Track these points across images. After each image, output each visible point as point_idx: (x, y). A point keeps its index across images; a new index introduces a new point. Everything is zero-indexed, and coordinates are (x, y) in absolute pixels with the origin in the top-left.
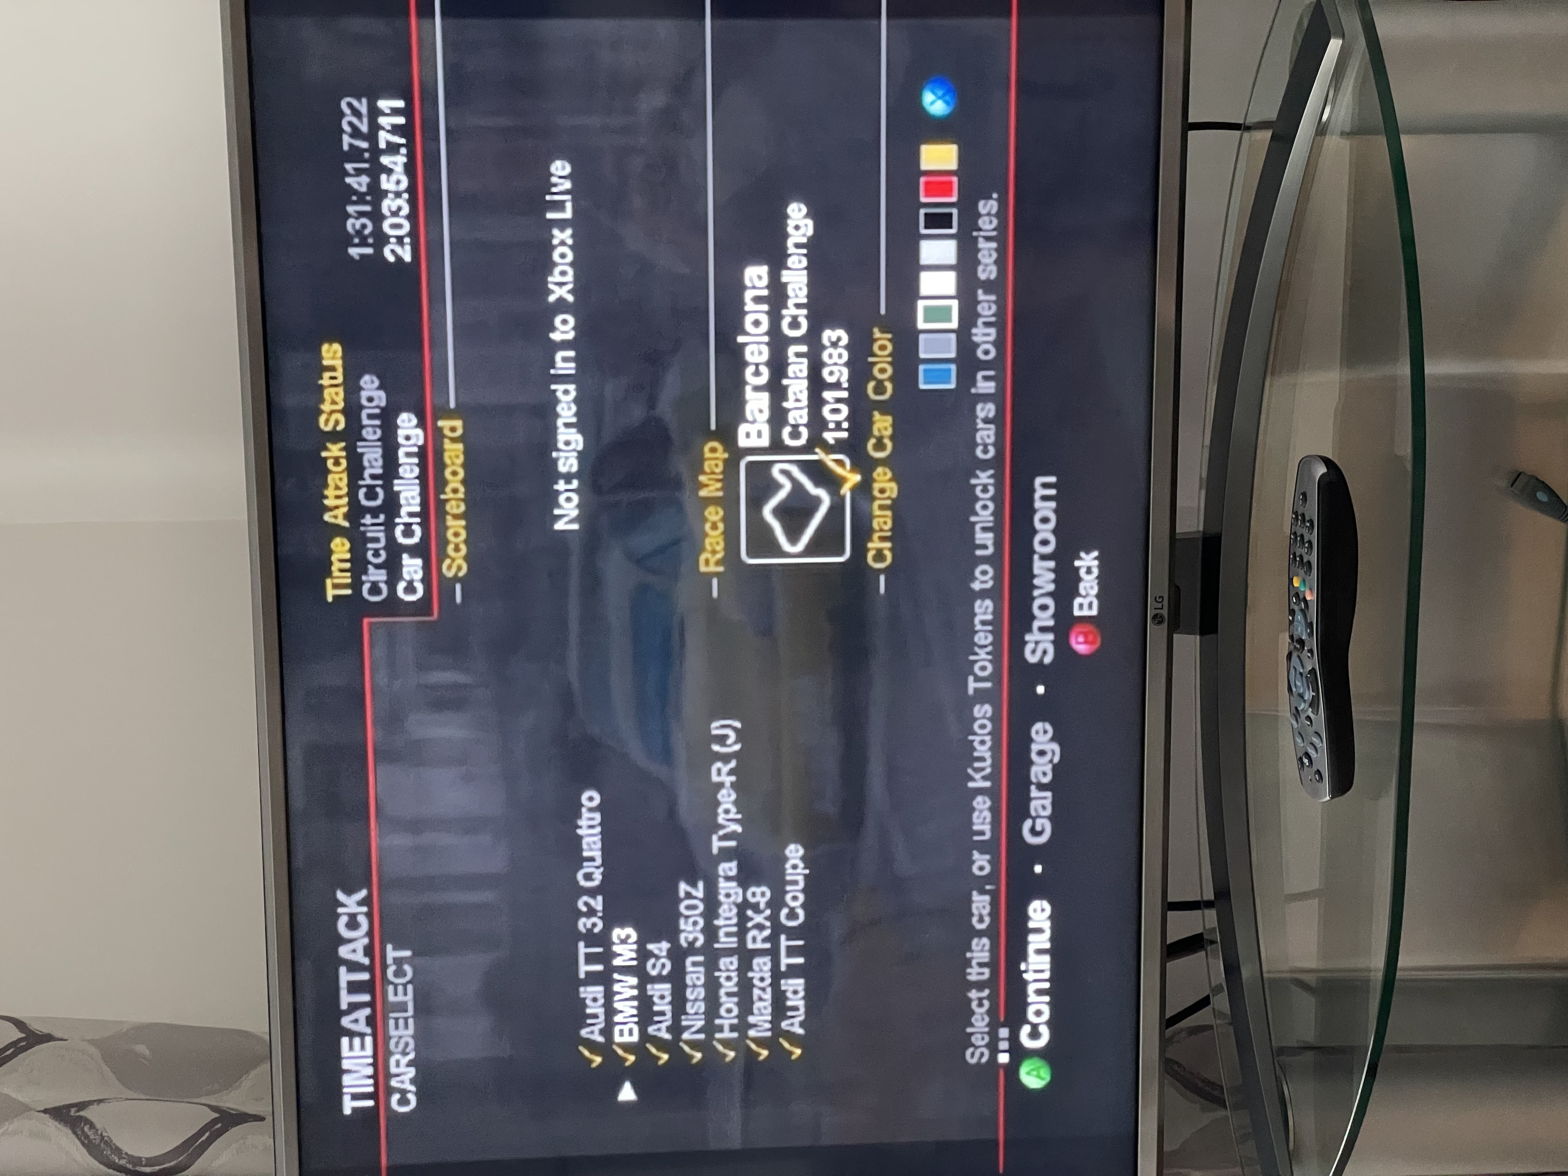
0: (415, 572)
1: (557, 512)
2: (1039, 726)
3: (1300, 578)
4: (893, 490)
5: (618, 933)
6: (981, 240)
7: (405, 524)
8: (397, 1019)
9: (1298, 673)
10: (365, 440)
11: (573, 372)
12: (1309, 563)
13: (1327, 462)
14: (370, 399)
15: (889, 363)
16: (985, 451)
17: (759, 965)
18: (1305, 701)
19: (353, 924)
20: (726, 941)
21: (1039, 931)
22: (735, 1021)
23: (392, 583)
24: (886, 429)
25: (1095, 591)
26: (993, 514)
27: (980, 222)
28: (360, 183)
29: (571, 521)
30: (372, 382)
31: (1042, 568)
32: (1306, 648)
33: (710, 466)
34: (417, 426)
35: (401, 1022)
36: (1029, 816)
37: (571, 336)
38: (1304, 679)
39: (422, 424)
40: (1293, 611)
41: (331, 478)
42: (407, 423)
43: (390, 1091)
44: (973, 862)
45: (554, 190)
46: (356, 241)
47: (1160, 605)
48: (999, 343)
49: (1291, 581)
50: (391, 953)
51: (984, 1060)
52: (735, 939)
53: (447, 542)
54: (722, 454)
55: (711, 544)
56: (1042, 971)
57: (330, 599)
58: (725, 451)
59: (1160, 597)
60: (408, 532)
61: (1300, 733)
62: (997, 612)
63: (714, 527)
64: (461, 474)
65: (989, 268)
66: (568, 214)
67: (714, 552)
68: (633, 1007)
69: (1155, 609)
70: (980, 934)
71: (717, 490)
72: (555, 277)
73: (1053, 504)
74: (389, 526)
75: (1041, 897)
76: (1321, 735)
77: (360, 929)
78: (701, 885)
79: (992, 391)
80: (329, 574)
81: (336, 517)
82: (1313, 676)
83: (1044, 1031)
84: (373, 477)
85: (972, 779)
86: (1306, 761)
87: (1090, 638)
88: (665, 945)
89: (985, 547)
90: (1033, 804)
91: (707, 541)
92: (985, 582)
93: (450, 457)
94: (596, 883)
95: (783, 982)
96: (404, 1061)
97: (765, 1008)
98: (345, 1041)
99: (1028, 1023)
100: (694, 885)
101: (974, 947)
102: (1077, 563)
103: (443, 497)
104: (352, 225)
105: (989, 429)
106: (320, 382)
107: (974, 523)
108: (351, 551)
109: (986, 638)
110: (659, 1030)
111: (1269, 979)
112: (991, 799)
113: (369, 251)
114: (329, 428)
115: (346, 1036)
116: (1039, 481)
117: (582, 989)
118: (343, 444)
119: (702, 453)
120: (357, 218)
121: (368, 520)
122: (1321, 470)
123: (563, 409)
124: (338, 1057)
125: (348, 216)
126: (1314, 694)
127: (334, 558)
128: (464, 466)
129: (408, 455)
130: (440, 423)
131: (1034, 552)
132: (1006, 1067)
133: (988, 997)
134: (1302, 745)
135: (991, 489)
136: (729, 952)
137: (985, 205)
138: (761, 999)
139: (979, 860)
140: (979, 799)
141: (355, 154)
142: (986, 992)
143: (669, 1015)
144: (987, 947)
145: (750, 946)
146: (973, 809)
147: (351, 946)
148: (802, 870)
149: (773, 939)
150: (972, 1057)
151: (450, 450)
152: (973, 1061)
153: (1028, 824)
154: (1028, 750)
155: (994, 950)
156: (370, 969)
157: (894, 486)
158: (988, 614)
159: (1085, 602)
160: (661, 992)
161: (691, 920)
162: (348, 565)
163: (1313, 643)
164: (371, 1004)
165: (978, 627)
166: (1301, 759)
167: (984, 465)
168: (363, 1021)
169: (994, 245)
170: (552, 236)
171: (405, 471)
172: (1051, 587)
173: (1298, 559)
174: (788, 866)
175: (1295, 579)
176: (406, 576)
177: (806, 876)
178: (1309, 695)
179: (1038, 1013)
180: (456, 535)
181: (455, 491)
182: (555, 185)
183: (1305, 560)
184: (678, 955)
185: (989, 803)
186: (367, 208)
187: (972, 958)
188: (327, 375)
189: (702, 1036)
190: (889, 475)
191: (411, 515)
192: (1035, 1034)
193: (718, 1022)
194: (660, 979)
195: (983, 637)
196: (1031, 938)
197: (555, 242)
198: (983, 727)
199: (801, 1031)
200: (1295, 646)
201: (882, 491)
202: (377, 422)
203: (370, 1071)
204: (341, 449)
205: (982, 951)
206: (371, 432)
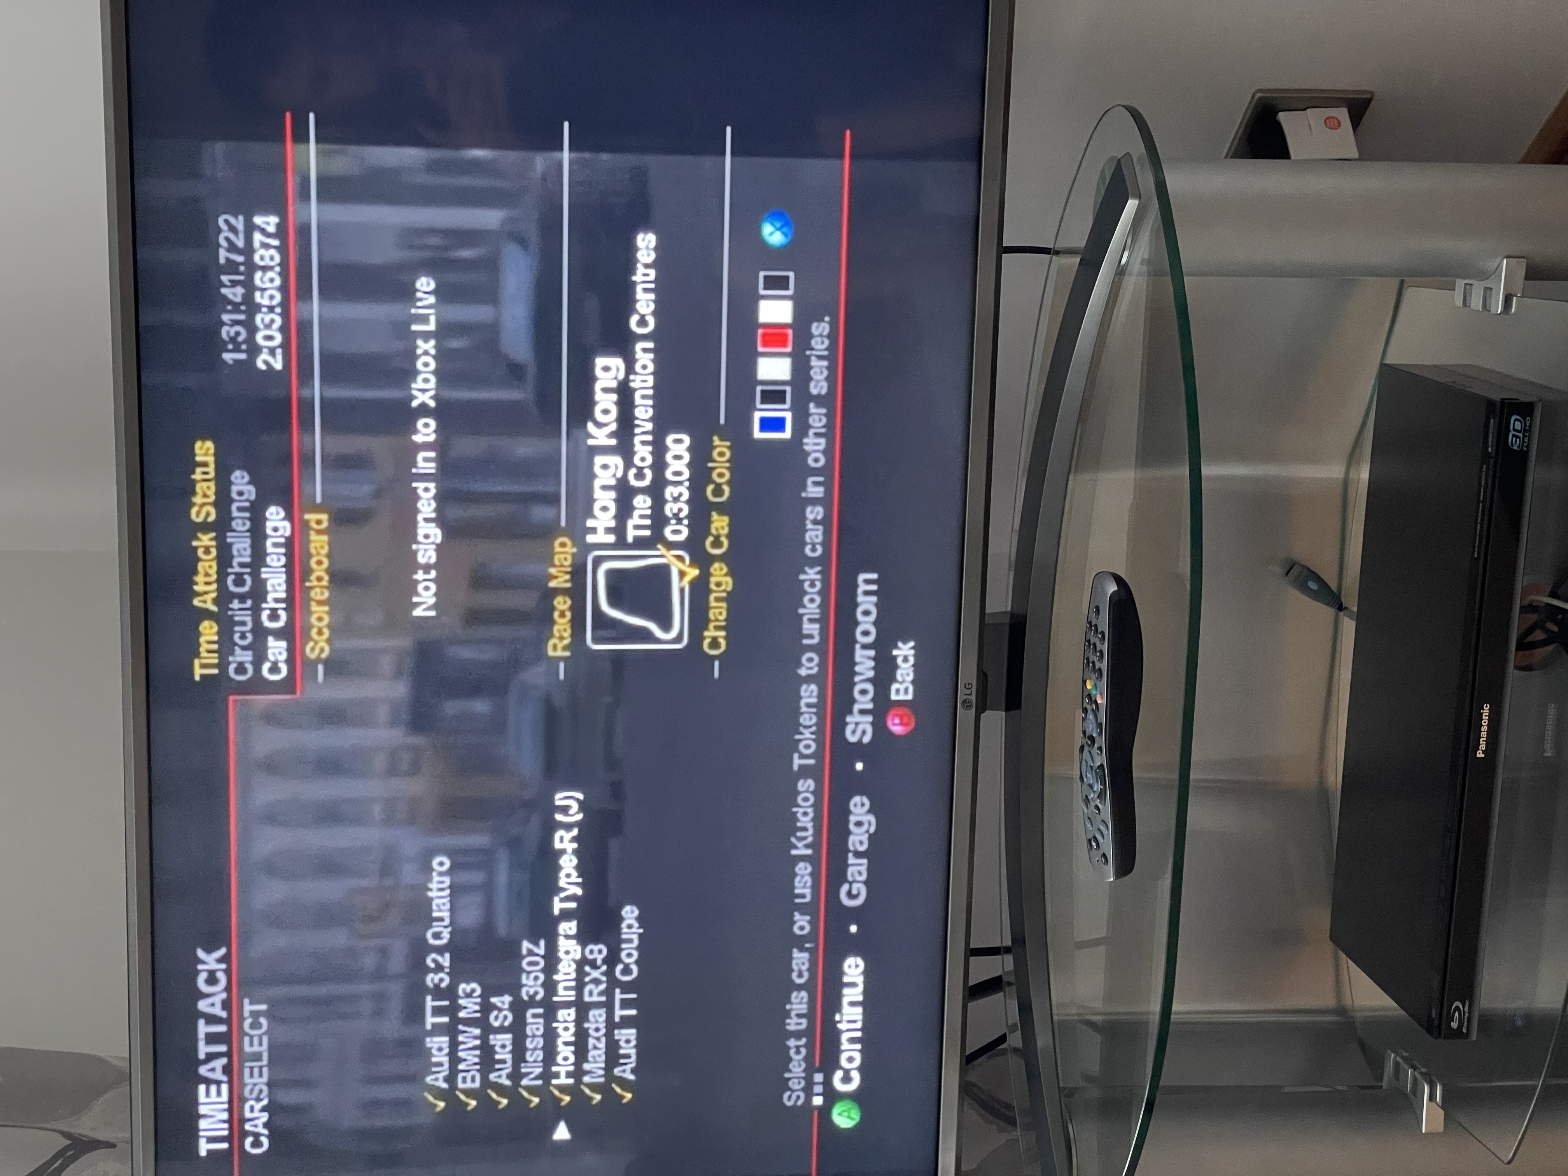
0: (280, 653)
1: (415, 599)
2: (857, 799)
3: (1093, 683)
4: (728, 583)
5: (463, 987)
6: (813, 358)
7: (270, 609)
8: (252, 1068)
9: (1089, 765)
10: (234, 531)
11: (433, 471)
12: (1100, 669)
13: (1119, 580)
14: (240, 493)
15: (727, 468)
16: (814, 550)
17: (594, 1016)
18: (1094, 792)
19: (212, 980)
20: (564, 994)
21: (853, 985)
22: (572, 1068)
23: (257, 663)
24: (723, 528)
25: (911, 678)
26: (820, 607)
27: (813, 342)
28: (235, 294)
29: (428, 609)
30: (243, 477)
31: (863, 656)
32: (1096, 745)
33: (559, 560)
34: (284, 519)
35: (256, 1071)
36: (847, 881)
37: (432, 438)
38: (1094, 772)
39: (289, 517)
40: (1086, 708)
41: (200, 566)
42: (275, 516)
43: (244, 1134)
44: (794, 923)
45: (419, 304)
46: (230, 347)
47: (969, 692)
48: (828, 452)
49: (1084, 682)
50: (248, 1007)
51: (800, 1103)
52: (573, 993)
53: (311, 627)
54: (571, 549)
55: (559, 631)
56: (855, 1021)
57: (197, 678)
58: (573, 546)
59: (969, 685)
60: (274, 616)
61: (1089, 818)
62: (821, 695)
63: (562, 615)
64: (326, 563)
65: (820, 384)
66: (432, 327)
67: (561, 638)
68: (476, 1056)
69: (965, 695)
70: (800, 988)
71: (566, 581)
72: (419, 384)
73: (874, 599)
74: (256, 611)
75: (856, 954)
76: (1108, 824)
77: (218, 985)
78: (542, 943)
79: (821, 495)
80: (197, 655)
81: (205, 602)
82: (1101, 770)
83: (856, 1076)
84: (242, 565)
85: (796, 848)
86: (1094, 844)
87: (905, 720)
88: (507, 999)
89: (811, 636)
90: (850, 870)
91: (556, 628)
92: (811, 668)
93: (316, 548)
94: (444, 941)
95: (616, 1032)
96: (258, 1106)
97: (599, 1056)
98: (202, 1088)
99: (842, 1068)
100: (537, 944)
101: (793, 999)
102: (895, 652)
103: (307, 584)
104: (226, 332)
105: (817, 530)
106: (193, 477)
107: (803, 615)
108: (219, 633)
109: (811, 719)
110: (500, 1076)
111: (1059, 1022)
112: (811, 865)
113: (242, 356)
114: (200, 520)
115: (202, 1083)
116: (862, 577)
117: (428, 1040)
118: (213, 534)
119: (553, 548)
120: (231, 326)
121: (236, 604)
122: (1112, 588)
123: (423, 505)
124: (195, 1103)
125: (223, 324)
126: (1102, 787)
127: (202, 640)
128: (329, 556)
129: (276, 545)
130: (307, 516)
131: (856, 642)
132: (819, 1108)
133: (805, 1046)
134: (1091, 829)
135: (818, 585)
136: (567, 1005)
137: (818, 327)
138: (595, 1048)
139: (799, 920)
140: (801, 865)
141: (231, 267)
142: (804, 1041)
143: (509, 1063)
144: (805, 1000)
145: (587, 999)
146: (795, 875)
147: (210, 1000)
148: (637, 929)
149: (609, 993)
150: (788, 1100)
151: (316, 541)
152: (789, 1104)
153: (845, 888)
154: (847, 822)
155: (812, 1002)
156: (228, 1021)
157: (729, 580)
158: (813, 697)
159: (902, 687)
160: (502, 1042)
161: (532, 976)
162: (215, 647)
163: (1102, 741)
164: (229, 1054)
165: (804, 709)
166: (1090, 841)
167: (813, 562)
168: (219, 1070)
169: (825, 363)
170: (416, 347)
171: (273, 560)
172: (871, 674)
173: (1091, 665)
174: (624, 925)
175: (1088, 682)
176: (271, 657)
177: (640, 935)
178: (1098, 787)
179: (850, 1060)
180: (320, 619)
181: (319, 579)
182: (421, 300)
183: (1097, 667)
184: (519, 1008)
185: (810, 869)
186: (242, 317)
187: (791, 1010)
188: (199, 470)
189: (539, 1082)
190: (725, 570)
191: (277, 600)
192: (847, 1079)
193: (555, 1069)
194: (502, 1030)
195: (808, 719)
196: (846, 991)
197: (419, 352)
198: (806, 799)
199: (632, 1077)
200: (1087, 742)
201: (718, 584)
202: (247, 515)
203: (225, 1116)
204: (211, 539)
205: (800, 1003)
206: (241, 523)
